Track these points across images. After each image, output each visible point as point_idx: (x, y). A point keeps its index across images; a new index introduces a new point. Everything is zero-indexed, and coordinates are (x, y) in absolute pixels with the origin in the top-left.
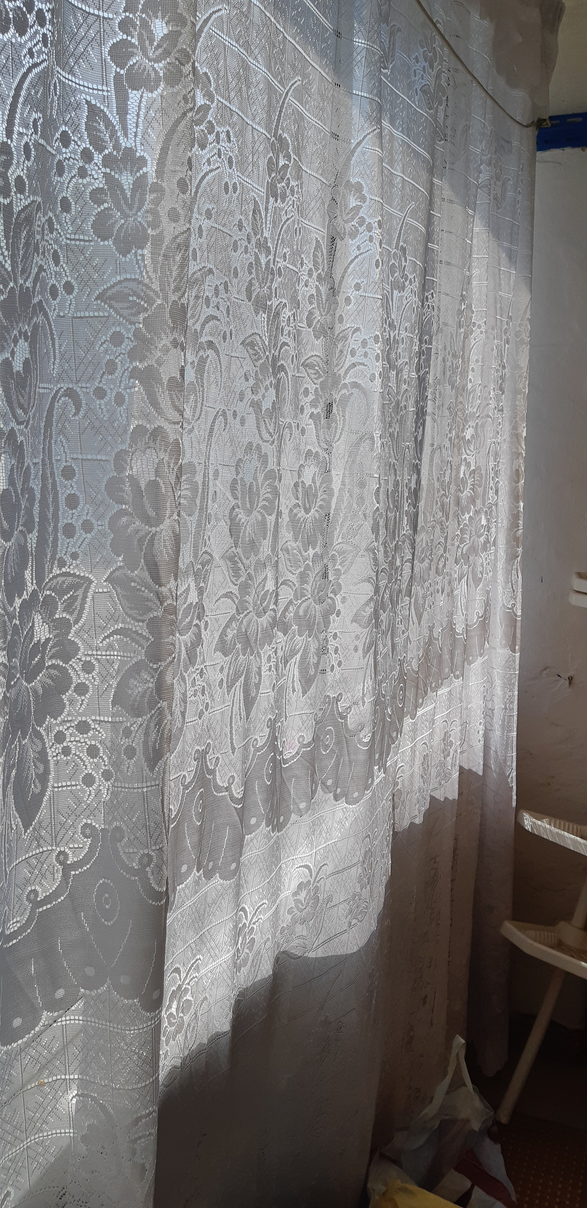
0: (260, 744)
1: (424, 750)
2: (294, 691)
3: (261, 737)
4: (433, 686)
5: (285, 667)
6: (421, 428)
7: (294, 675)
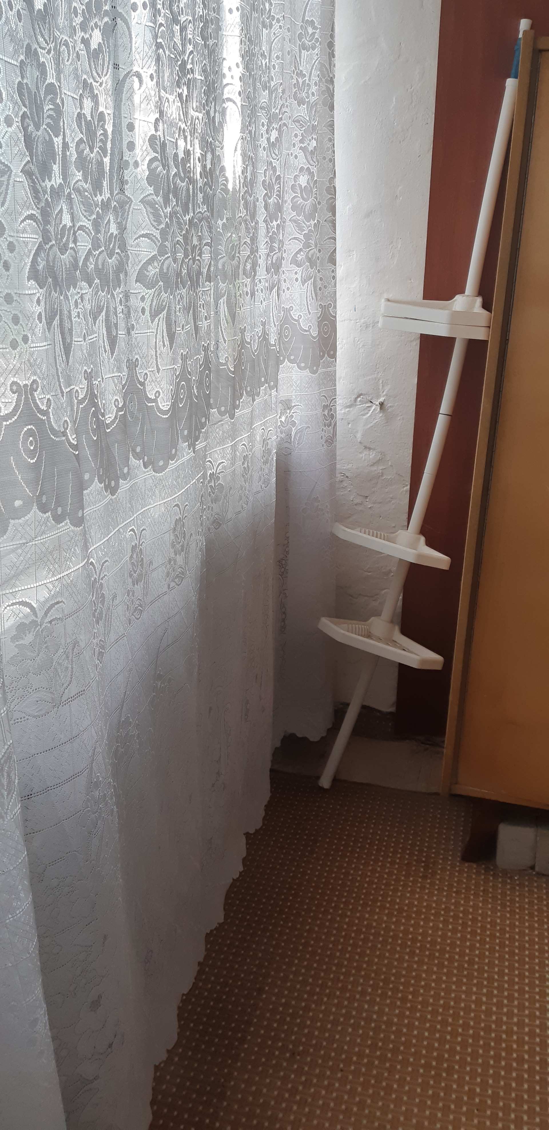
0: (81, 397)
1: (243, 451)
2: (105, 351)
3: (81, 388)
4: (249, 389)
5: (95, 323)
6: (213, 104)
7: (103, 334)
